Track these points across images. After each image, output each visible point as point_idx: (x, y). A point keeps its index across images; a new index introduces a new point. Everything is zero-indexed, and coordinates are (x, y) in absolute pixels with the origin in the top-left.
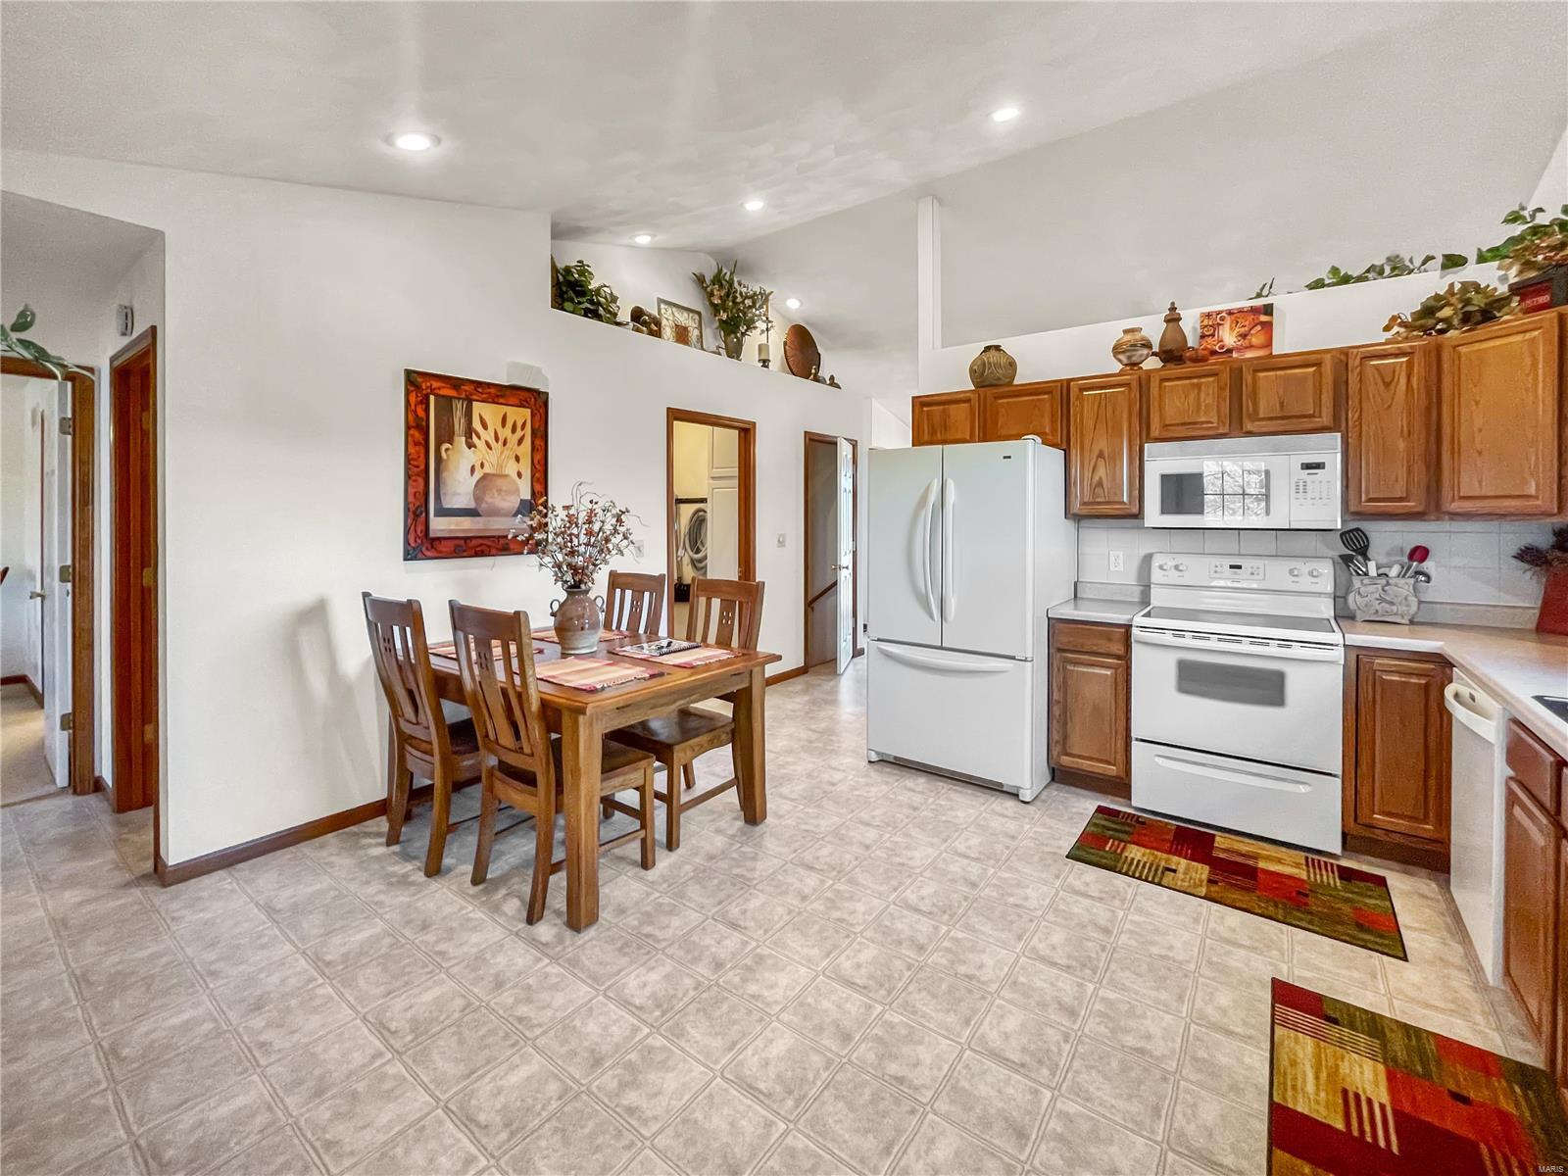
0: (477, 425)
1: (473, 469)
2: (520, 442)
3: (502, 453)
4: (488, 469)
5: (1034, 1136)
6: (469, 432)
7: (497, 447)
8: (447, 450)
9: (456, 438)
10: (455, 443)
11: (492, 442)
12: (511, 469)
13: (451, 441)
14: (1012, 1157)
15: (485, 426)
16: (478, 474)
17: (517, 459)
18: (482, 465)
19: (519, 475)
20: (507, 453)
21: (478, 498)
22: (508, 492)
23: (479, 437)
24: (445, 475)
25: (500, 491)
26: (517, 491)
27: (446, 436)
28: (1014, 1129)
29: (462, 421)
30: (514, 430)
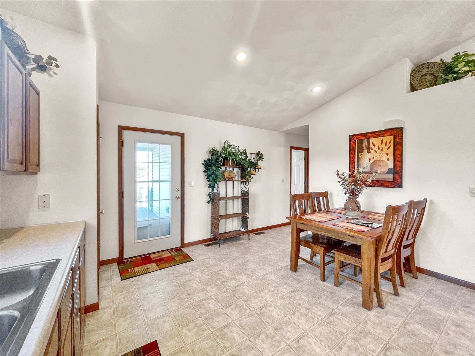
0: (371, 145)
1: (370, 160)
2: (388, 148)
3: (381, 153)
4: (375, 159)
5: (205, 321)
6: (369, 148)
7: (379, 152)
8: (361, 155)
9: (364, 151)
10: (364, 153)
11: (377, 150)
12: (385, 158)
13: (362, 152)
14: (203, 315)
15: (374, 145)
16: (372, 161)
17: (387, 154)
18: (373, 158)
19: (388, 160)
20: (383, 152)
21: (371, 169)
22: (384, 166)
23: (372, 149)
24: (360, 162)
25: (380, 166)
26: (387, 165)
27: (361, 150)
28: (208, 319)
29: (366, 145)
30: (386, 144)
